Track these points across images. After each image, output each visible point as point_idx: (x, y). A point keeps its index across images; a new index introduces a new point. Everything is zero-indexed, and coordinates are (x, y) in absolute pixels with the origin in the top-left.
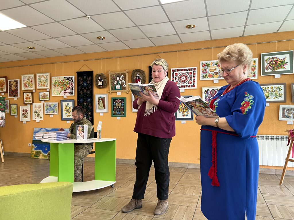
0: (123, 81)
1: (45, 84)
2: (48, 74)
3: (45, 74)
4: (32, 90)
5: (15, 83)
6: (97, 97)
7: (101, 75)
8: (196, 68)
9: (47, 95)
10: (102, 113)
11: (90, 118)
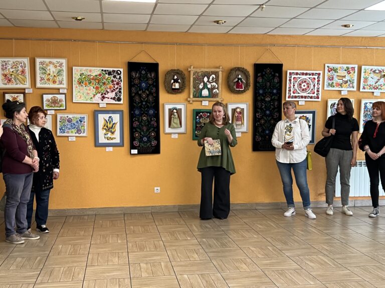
0: (214, 84)
1: (57, 79)
2: (64, 61)
3: (58, 60)
4: (25, 89)
6: (168, 107)
7: (178, 72)
8: (321, 72)
9: (61, 101)
10: (175, 133)
11: (154, 143)
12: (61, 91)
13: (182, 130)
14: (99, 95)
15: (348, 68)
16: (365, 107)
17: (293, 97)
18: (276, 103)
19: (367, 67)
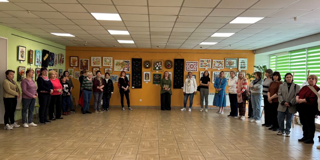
0: (160, 65)
1: (109, 64)
2: (112, 58)
3: (110, 58)
4: (99, 67)
5: (85, 62)
6: (145, 73)
7: (148, 62)
8: (198, 62)
9: (110, 70)
10: (147, 82)
11: (140, 85)
12: (111, 67)
13: (149, 80)
14: (122, 69)
15: (208, 61)
16: (214, 74)
17: (188, 70)
18: (182, 72)
19: (215, 60)
